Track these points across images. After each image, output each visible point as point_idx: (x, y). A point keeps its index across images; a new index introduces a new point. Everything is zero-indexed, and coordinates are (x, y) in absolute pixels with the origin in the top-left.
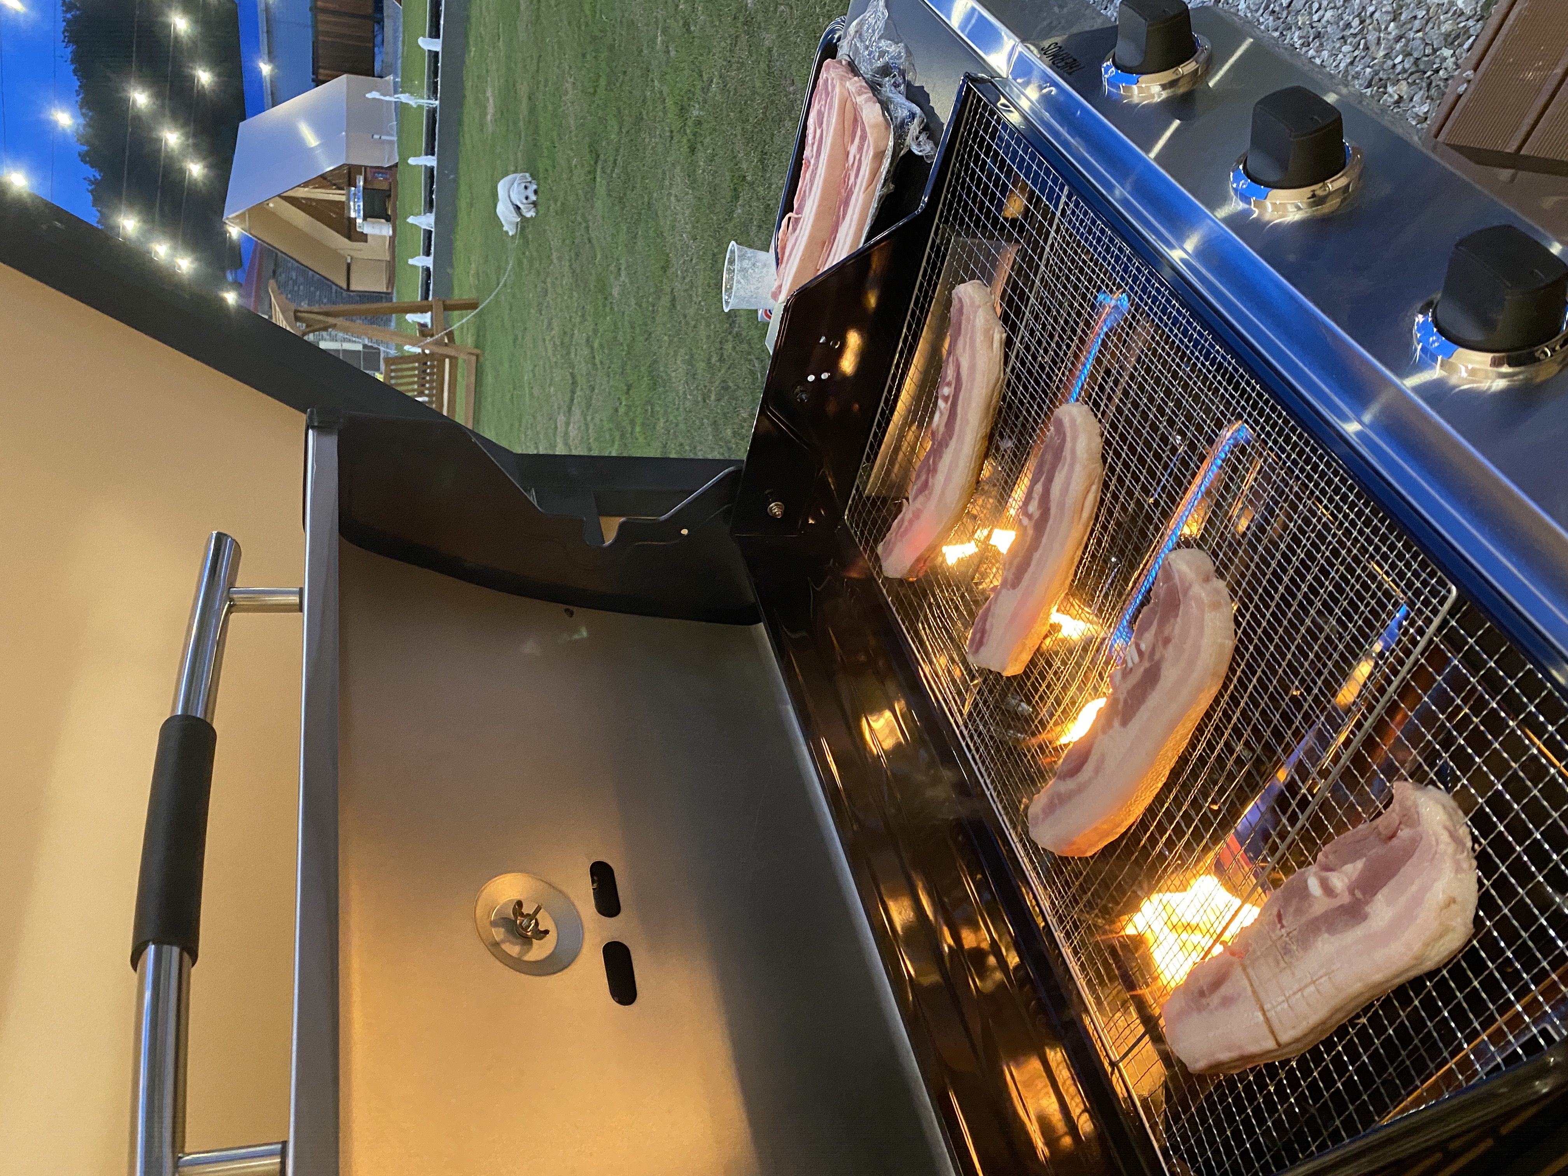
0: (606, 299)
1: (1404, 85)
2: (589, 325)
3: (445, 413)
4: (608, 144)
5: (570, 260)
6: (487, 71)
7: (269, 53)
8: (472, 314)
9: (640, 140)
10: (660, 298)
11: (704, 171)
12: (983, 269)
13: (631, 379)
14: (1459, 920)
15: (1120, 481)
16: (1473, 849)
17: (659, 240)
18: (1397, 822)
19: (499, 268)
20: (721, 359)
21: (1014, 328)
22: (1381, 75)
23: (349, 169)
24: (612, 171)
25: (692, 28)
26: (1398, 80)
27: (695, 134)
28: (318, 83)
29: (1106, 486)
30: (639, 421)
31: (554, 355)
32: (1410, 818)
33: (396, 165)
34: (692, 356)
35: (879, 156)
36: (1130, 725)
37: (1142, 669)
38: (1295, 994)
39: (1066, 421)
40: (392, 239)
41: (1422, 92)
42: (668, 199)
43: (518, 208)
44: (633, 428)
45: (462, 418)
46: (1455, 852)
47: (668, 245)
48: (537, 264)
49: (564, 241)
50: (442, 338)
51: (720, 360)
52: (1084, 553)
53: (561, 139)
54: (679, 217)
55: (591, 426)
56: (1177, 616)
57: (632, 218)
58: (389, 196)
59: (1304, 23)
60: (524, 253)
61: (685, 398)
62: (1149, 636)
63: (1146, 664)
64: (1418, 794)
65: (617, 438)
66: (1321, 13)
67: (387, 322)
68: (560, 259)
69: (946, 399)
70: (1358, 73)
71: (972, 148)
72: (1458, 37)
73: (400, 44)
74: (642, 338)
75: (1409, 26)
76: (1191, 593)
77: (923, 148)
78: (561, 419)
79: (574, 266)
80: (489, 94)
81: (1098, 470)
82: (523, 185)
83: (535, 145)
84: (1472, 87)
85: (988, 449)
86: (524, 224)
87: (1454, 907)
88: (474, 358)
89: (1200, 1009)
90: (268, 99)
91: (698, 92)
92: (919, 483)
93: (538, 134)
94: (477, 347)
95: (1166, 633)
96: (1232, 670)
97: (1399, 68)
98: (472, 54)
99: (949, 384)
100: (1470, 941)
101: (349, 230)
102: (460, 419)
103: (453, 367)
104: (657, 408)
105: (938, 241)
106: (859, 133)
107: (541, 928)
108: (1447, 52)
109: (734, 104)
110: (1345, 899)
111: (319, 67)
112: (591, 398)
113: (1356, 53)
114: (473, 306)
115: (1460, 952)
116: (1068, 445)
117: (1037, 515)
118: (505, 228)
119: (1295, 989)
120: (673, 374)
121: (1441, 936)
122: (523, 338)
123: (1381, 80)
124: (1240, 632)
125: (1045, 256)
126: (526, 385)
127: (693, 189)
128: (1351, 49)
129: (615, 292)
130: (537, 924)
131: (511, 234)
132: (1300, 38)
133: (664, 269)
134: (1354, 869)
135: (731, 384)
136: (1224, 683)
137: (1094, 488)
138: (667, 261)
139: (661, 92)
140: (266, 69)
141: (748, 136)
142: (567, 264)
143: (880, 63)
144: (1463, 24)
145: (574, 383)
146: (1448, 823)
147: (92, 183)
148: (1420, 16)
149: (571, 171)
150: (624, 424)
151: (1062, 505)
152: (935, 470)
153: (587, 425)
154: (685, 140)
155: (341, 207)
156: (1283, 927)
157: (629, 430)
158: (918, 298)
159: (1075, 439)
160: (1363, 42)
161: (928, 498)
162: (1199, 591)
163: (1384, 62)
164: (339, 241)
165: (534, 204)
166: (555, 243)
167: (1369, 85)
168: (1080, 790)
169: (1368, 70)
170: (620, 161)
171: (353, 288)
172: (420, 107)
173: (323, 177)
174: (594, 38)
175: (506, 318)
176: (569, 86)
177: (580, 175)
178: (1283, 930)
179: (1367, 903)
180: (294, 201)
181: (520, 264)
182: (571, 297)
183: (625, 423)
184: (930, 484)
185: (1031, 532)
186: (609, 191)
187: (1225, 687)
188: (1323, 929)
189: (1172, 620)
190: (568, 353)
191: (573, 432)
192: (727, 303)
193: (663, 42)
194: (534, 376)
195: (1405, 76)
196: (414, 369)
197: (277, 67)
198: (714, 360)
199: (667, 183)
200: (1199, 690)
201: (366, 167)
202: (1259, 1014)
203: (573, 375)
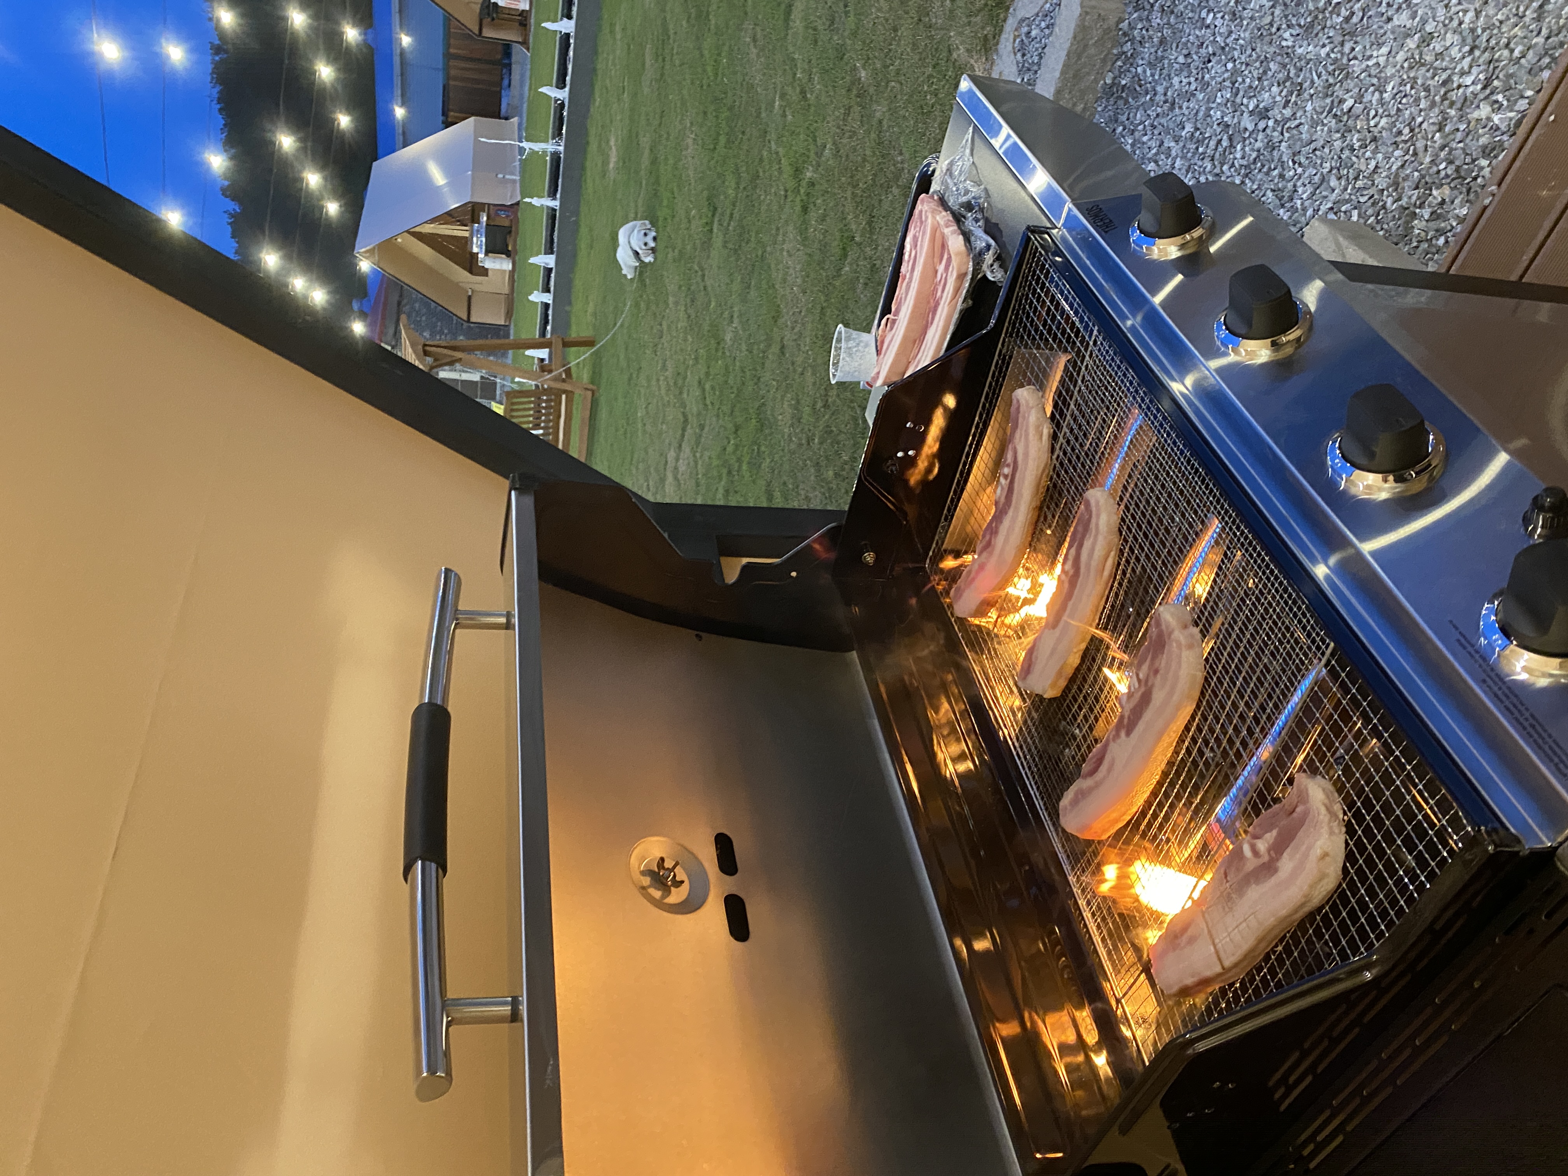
0: (718, 343)
1: (1446, 190)
2: (702, 368)
3: (560, 447)
4: (726, 198)
5: (686, 305)
6: (611, 122)
7: (403, 95)
8: (588, 353)
9: (755, 196)
10: (770, 345)
11: (815, 230)
12: (1037, 377)
13: (739, 420)
14: (1332, 868)
15: (1132, 550)
16: (1344, 820)
17: (770, 291)
18: (1296, 801)
19: (616, 307)
20: (826, 406)
21: (1058, 426)
22: (1427, 178)
23: (473, 206)
24: (729, 224)
25: (809, 96)
26: (1442, 185)
27: (808, 194)
28: (447, 124)
29: (1121, 552)
30: (746, 459)
31: (667, 395)
32: (1303, 798)
33: (518, 204)
34: (798, 402)
35: (961, 277)
36: (1132, 735)
37: (1140, 693)
38: (1234, 930)
39: (1093, 502)
40: (512, 272)
41: (1462, 196)
42: (781, 254)
43: (636, 254)
44: (740, 467)
45: (576, 451)
46: (1330, 822)
47: (779, 297)
48: (653, 308)
49: (680, 287)
50: (560, 374)
51: (824, 406)
52: (1106, 603)
53: (680, 190)
54: (791, 271)
55: (700, 463)
56: (1163, 653)
57: (746, 268)
58: (510, 232)
59: (1362, 128)
60: (641, 296)
61: (791, 440)
62: (1145, 667)
63: (1143, 689)
64: (1309, 780)
65: (724, 475)
66: (1377, 119)
67: (504, 355)
68: (676, 303)
69: (1006, 477)
70: (1407, 176)
71: (1031, 284)
72: (1494, 149)
73: (527, 88)
74: (751, 383)
75: (1452, 137)
76: (1173, 636)
77: (995, 275)
78: (671, 455)
79: (689, 312)
80: (612, 143)
81: (1115, 539)
82: (643, 232)
83: (655, 194)
84: (1497, 199)
85: (1039, 516)
86: (643, 267)
87: (1328, 859)
88: (589, 393)
89: (1174, 950)
90: (400, 139)
91: (812, 154)
92: (984, 543)
93: (659, 185)
94: (592, 383)
95: (1157, 665)
96: (1202, 694)
97: (1443, 173)
98: (597, 104)
99: (1008, 466)
100: (1340, 885)
101: (471, 264)
102: (574, 453)
103: (569, 402)
104: (763, 449)
105: (1004, 351)
106: (946, 257)
107: (678, 879)
108: (1484, 163)
109: (846, 169)
110: (1266, 858)
111: (448, 110)
112: (700, 436)
113: (1407, 157)
114: (590, 343)
115: (1335, 892)
116: (1094, 520)
117: (1071, 572)
118: (624, 272)
119: (1234, 926)
120: (780, 417)
121: (1320, 880)
122: (638, 377)
123: (1427, 183)
124: (1208, 667)
125: (1082, 374)
126: (639, 421)
127: (804, 245)
128: (1402, 154)
129: (728, 337)
130: (675, 876)
131: (629, 277)
132: (1359, 140)
133: (775, 319)
134: (1271, 836)
135: (834, 429)
136: (1198, 704)
137: (1113, 553)
138: (778, 311)
139: (777, 153)
140: (400, 112)
141: (858, 199)
142: (683, 308)
143: (964, 199)
144: (1498, 138)
145: (686, 421)
146: (1326, 801)
147: (232, 216)
148: (1462, 129)
149: (689, 222)
150: (732, 462)
151: (1088, 565)
152: (996, 532)
153: (696, 462)
154: (798, 199)
155: (465, 242)
156: (1227, 881)
157: (736, 465)
158: (987, 394)
159: (1098, 516)
160: (1412, 148)
161: (991, 554)
162: (1179, 635)
163: (1430, 168)
164: (461, 275)
165: (653, 250)
166: (672, 288)
167: (1417, 188)
168: (1097, 785)
169: (1416, 174)
170: (736, 216)
171: (473, 319)
172: (545, 152)
173: (450, 214)
174: (716, 99)
175: (622, 357)
176: (690, 141)
177: (697, 226)
178: (1228, 885)
179: (1278, 860)
180: (420, 236)
181: (637, 305)
182: (685, 340)
183: (733, 460)
184: (993, 543)
185: (1066, 585)
186: (726, 242)
187: (1198, 707)
188: (1252, 881)
189: (1160, 656)
190: (681, 393)
191: (682, 468)
192: (834, 376)
193: (781, 106)
194: (647, 413)
195: (1448, 181)
196: (531, 402)
197: (409, 111)
198: (819, 404)
199: (780, 238)
200: (1178, 708)
201: (489, 205)
202: (1212, 948)
203: (684, 415)
